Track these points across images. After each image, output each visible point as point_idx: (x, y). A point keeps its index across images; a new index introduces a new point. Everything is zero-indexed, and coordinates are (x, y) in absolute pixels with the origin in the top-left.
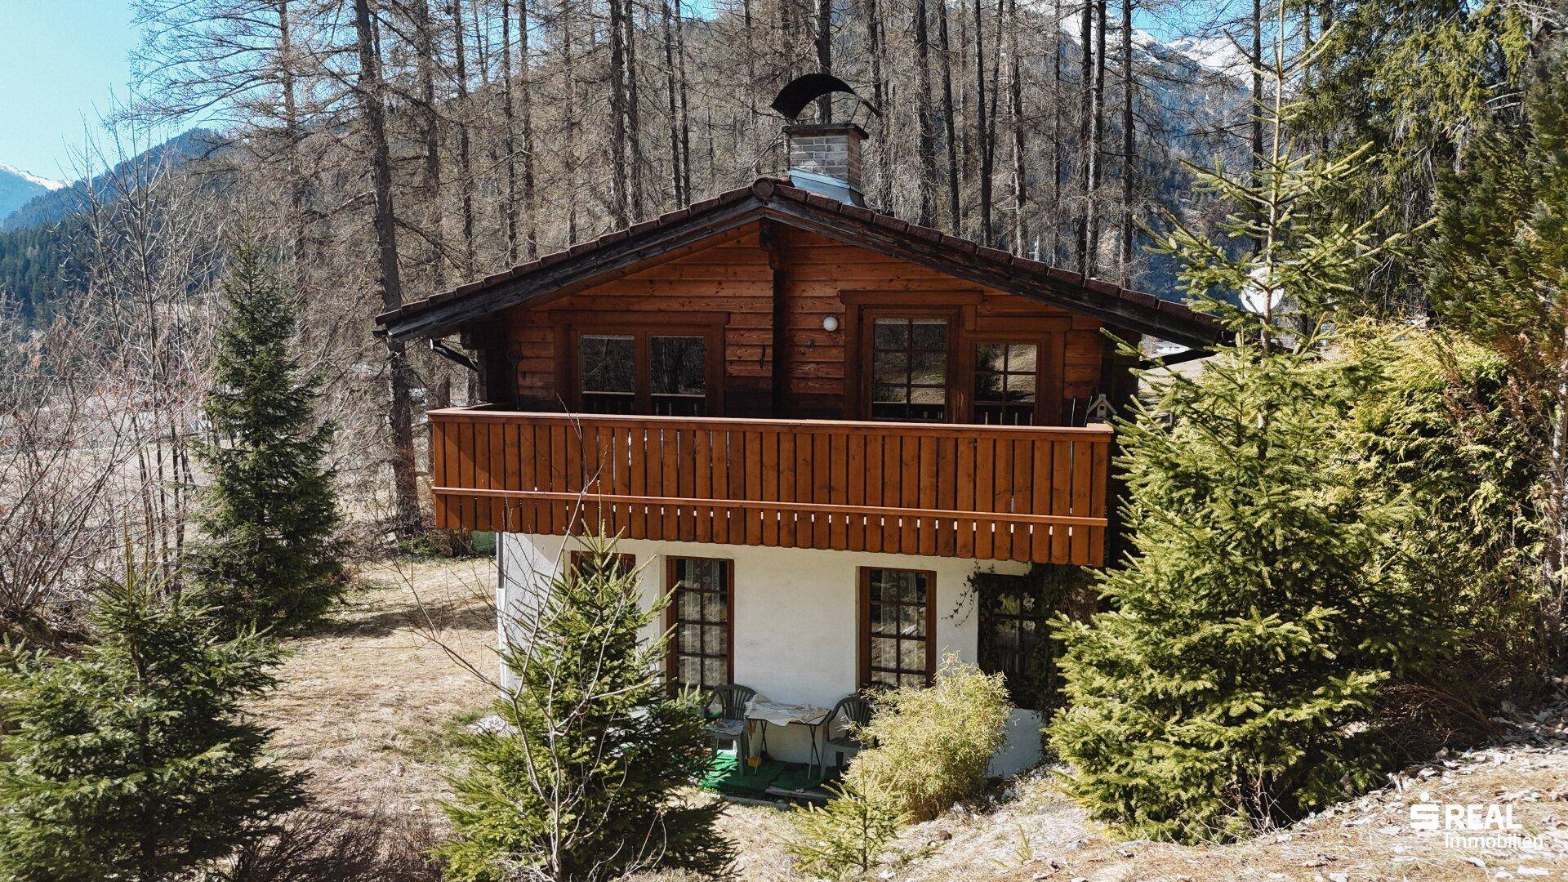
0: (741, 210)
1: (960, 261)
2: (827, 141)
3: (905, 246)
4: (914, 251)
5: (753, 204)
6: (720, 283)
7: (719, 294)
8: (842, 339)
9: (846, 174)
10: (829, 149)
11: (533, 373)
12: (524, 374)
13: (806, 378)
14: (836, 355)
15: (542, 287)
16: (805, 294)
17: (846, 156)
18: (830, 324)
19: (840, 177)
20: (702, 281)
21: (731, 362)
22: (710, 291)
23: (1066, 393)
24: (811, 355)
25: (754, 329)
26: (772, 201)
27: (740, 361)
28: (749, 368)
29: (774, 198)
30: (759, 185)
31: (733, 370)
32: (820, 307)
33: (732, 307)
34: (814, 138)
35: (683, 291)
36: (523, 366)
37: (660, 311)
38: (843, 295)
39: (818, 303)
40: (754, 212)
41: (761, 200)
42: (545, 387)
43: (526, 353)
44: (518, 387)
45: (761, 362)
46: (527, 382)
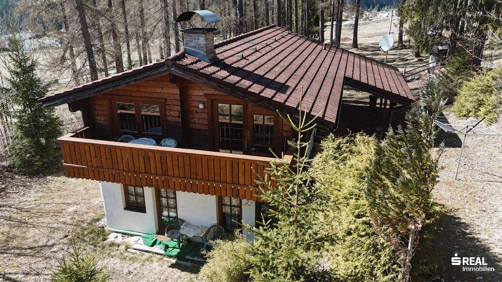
0: (161, 70)
1: (241, 94)
2: (198, 36)
3: (221, 88)
4: (224, 89)
5: (165, 68)
6: (162, 88)
7: (162, 92)
8: (206, 111)
9: (205, 49)
10: (198, 39)
11: (101, 115)
12: (97, 115)
13: (195, 123)
14: (205, 116)
15: (94, 93)
16: (192, 94)
17: (205, 42)
18: (201, 106)
19: (203, 50)
20: (155, 87)
21: (168, 116)
22: (159, 90)
23: (283, 134)
24: (196, 115)
25: (176, 105)
26: (172, 67)
27: (171, 116)
28: (175, 118)
29: (173, 66)
30: (167, 61)
31: (169, 119)
32: (198, 99)
33: (166, 97)
34: (193, 35)
35: (149, 90)
36: (97, 112)
37: (142, 97)
38: (206, 95)
39: (197, 97)
40: (166, 71)
41: (168, 67)
42: (106, 120)
43: (97, 108)
44: (96, 120)
45: (179, 117)
46: (99, 118)
